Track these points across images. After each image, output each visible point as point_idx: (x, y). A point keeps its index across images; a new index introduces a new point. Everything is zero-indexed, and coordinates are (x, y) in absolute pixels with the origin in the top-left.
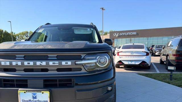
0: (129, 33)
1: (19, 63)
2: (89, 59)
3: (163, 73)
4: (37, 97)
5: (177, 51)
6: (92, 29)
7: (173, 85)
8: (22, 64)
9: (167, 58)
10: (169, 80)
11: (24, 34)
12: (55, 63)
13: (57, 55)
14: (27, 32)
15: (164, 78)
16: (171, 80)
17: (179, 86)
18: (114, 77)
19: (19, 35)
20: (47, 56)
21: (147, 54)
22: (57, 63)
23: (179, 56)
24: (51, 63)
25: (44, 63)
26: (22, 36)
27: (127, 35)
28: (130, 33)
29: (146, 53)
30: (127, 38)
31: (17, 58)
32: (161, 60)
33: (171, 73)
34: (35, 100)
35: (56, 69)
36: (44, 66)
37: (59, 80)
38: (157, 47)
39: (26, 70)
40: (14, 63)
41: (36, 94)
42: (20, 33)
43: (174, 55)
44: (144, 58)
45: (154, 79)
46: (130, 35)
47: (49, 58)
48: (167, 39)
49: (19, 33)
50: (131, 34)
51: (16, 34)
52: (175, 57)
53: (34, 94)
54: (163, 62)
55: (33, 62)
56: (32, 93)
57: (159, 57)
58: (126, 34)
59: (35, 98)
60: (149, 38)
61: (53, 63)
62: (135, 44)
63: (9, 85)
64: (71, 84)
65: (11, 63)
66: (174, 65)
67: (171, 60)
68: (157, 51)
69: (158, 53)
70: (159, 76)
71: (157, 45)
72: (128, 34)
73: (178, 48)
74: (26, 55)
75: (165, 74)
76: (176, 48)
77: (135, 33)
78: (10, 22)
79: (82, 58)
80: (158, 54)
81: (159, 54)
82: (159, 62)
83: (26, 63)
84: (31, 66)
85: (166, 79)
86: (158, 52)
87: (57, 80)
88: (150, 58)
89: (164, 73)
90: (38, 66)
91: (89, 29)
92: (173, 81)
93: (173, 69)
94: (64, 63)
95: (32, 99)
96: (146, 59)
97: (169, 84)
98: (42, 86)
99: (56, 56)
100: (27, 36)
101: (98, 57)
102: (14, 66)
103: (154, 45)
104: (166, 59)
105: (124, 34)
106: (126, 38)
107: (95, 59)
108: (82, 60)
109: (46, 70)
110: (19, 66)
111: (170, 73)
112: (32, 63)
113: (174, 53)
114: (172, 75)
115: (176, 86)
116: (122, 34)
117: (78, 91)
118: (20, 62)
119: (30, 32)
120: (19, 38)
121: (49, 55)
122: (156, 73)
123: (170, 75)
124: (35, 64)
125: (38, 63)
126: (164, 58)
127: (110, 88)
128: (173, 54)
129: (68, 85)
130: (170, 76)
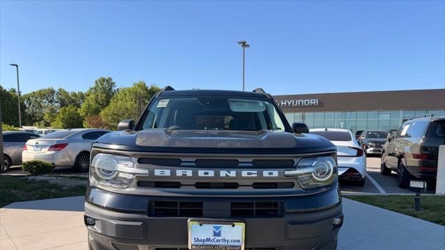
0: (302, 101)
1: (189, 173)
2: (305, 167)
3: (397, 196)
4: (222, 233)
5: (423, 148)
6: (267, 103)
7: (425, 219)
8: (195, 174)
9: (400, 161)
10: (414, 209)
11: (44, 95)
12: (251, 174)
13: (253, 159)
14: (53, 92)
15: (402, 205)
16: (417, 209)
17: (437, 222)
18: (340, 202)
19: (31, 98)
20: (237, 160)
21: (360, 153)
22: (254, 173)
23: (428, 159)
24: (244, 173)
25: (233, 173)
26: (39, 99)
27: (297, 107)
28: (304, 102)
29: (356, 151)
30: (297, 111)
31: (183, 164)
32: (384, 166)
33: (417, 196)
34: (218, 238)
35: (251, 184)
36: (233, 178)
37: (257, 204)
38: (369, 136)
39: (199, 185)
40: (179, 173)
41: (220, 227)
42: (34, 93)
43: (416, 156)
44: (353, 162)
45: (381, 207)
46: (305, 107)
47: (240, 165)
48: (389, 116)
49: (31, 92)
50: (307, 102)
51: (22, 94)
52: (419, 162)
53: (217, 228)
54: (389, 170)
55: (213, 172)
56: (214, 227)
57: (379, 159)
58: (295, 103)
59: (218, 234)
60: (348, 113)
61: (248, 174)
62: (329, 130)
63: (162, 212)
64: (276, 211)
65: (173, 173)
66: (418, 177)
67: (411, 167)
68: (370, 144)
69: (372, 149)
70: (390, 201)
71: (368, 132)
72: (298, 102)
73: (426, 140)
74: (199, 158)
75: (401, 196)
76: (421, 141)
77: (315, 102)
78: (17, 66)
79: (295, 164)
80: (371, 152)
81: (374, 151)
82: (379, 171)
83: (201, 173)
84: (210, 178)
85: (406, 208)
86: (371, 146)
87: (253, 204)
88: (365, 162)
89: (399, 194)
90: (223, 178)
91: (261, 104)
92: (422, 211)
93: (422, 187)
94: (266, 173)
95: (212, 238)
96: (356, 163)
97: (416, 217)
98: (229, 213)
99: (251, 160)
100: (51, 102)
101: (315, 163)
102: (179, 177)
103: (362, 132)
104: (397, 165)
105: (289, 103)
106: (295, 112)
107: (311, 166)
108: (295, 168)
109: (235, 185)
110: (189, 178)
111: (414, 194)
112: (211, 173)
113: (417, 151)
114: (419, 200)
115: (431, 221)
116: (285, 103)
117: (292, 223)
118: (191, 171)
119: (60, 90)
120: (29, 105)
121: (240, 160)
122: (377, 194)
123: (416, 199)
124: (217, 174)
125: (223, 173)
126: (392, 162)
127: (337, 221)
128: (414, 155)
129: (270, 213)
130: (414, 201)
